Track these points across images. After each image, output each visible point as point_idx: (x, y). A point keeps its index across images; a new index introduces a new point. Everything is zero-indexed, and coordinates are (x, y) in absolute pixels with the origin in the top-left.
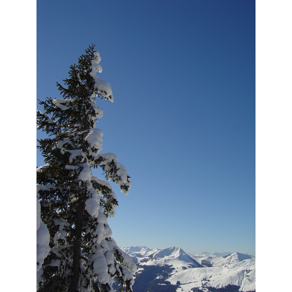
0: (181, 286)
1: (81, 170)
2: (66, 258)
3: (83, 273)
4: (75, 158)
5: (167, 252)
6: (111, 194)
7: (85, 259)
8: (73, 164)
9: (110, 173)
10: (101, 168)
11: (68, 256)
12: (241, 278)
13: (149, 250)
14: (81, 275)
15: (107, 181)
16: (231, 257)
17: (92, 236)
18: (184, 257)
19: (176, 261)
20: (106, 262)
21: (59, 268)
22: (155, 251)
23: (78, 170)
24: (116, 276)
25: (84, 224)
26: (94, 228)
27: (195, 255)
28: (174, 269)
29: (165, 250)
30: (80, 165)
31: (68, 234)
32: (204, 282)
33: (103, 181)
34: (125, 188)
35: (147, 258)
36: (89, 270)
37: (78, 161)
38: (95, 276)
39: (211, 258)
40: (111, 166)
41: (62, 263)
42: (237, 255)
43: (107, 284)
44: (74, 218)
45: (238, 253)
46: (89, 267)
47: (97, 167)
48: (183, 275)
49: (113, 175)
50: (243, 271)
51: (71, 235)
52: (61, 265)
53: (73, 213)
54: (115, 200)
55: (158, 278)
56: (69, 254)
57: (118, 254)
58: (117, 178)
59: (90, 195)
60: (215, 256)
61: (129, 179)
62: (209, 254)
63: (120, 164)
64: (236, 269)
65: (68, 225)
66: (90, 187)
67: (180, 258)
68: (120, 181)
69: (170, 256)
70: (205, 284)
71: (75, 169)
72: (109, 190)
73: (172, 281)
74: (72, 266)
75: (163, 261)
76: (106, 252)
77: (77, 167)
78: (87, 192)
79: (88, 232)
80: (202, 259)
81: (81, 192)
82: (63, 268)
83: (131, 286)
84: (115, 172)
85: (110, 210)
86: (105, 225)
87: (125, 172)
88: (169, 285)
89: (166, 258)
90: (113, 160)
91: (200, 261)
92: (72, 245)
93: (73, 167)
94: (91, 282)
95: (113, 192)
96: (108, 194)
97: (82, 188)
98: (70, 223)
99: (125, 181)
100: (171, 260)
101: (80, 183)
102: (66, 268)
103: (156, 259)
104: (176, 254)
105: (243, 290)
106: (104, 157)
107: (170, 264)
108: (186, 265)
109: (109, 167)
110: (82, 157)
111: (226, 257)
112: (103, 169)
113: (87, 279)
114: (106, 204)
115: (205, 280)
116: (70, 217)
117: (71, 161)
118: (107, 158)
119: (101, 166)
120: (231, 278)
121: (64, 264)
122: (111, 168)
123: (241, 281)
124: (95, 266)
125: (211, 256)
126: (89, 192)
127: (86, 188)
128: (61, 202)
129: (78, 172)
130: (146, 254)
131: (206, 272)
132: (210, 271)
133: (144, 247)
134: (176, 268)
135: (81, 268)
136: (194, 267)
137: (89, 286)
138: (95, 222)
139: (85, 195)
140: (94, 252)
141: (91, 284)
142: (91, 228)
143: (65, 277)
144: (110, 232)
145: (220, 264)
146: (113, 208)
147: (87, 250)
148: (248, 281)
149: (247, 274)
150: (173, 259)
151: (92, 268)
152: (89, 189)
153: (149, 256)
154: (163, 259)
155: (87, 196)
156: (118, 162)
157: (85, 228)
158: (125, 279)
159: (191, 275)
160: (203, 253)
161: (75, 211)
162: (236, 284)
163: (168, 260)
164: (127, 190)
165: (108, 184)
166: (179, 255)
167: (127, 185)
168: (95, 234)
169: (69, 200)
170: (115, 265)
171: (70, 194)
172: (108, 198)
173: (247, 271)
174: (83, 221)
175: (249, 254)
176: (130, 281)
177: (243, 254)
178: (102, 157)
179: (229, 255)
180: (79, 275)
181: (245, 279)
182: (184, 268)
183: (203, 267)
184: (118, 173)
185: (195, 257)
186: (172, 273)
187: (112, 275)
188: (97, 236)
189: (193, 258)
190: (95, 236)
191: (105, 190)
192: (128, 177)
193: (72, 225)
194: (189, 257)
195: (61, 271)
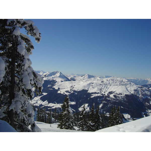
0: (60, 90)
1: (14, 29)
2: (8, 77)
3: (17, 84)
4: (10, 22)
5: (54, 73)
6: (30, 43)
7: (17, 77)
8: (9, 25)
9: (30, 31)
10: (25, 28)
11: (8, 76)
12: (89, 86)
13: (44, 72)
14: (16, 85)
15: (28, 36)
16: (85, 77)
17: (21, 65)
18: (62, 76)
19: (58, 78)
20: (29, 78)
21: (4, 82)
22: (47, 73)
23: (12, 29)
24: (34, 85)
25: (16, 59)
26: (22, 61)
27: (68, 75)
28: (57, 82)
29: (52, 72)
30: (14, 26)
31: (8, 64)
32: (71, 88)
33: (25, 36)
34: (38, 39)
35: (43, 76)
36: (20, 83)
37: (12, 24)
38: (23, 86)
39: (75, 77)
40: (30, 27)
41: (5, 79)
42: (88, 76)
43: (30, 89)
44: (10, 55)
45: (88, 75)
46: (19, 81)
47: (22, 28)
48: (61, 85)
49: (31, 32)
50: (90, 83)
51: (9, 65)
52: (5, 80)
53: (10, 53)
54: (32, 46)
55: (49, 86)
56: (9, 75)
57: (35, 74)
58: (34, 34)
59: (20, 43)
60: (77, 76)
61: (40, 35)
62: (74, 75)
63: (35, 26)
64: (87, 82)
65: (8, 59)
66: (20, 39)
67: (60, 77)
68: (35, 36)
69: (55, 75)
70: (72, 89)
71: (11, 29)
72: (29, 41)
73: (56, 87)
74: (11, 81)
75: (52, 78)
76: (29, 73)
77: (12, 28)
78: (18, 41)
79: (18, 63)
80: (71, 77)
81: (15, 42)
82: (6, 82)
83: (41, 90)
84: (33, 31)
85: (30, 51)
86: (28, 59)
87: (38, 31)
88: (54, 90)
89: (53, 76)
90: (31, 24)
91: (69, 78)
92: (10, 70)
93: (9, 28)
94: (21, 89)
95: (31, 42)
96: (28, 43)
97: (15, 39)
98: (8, 58)
99: (38, 36)
100: (55, 77)
101: (14, 37)
102: (8, 82)
103: (48, 77)
104: (58, 75)
105: (89, 92)
106: (26, 22)
107: (55, 79)
108: (63, 80)
109: (29, 28)
110: (15, 22)
111: (82, 76)
112: (26, 29)
113: (19, 87)
114: (27, 48)
115: (72, 87)
116: (8, 55)
117: (8, 24)
118: (28, 23)
119: (24, 27)
120: (84, 86)
121: (6, 80)
122: (30, 28)
123: (89, 88)
124: (23, 80)
125: (75, 76)
126: (19, 41)
127: (18, 39)
128: (3, 47)
129: (12, 30)
130: (43, 74)
131: (72, 84)
132: (74, 83)
133: (41, 71)
134: (58, 81)
135: (16, 82)
136: (66, 81)
137: (20, 90)
138: (23, 58)
139: (17, 43)
140: (22, 73)
141: (21, 90)
142: (21, 61)
143: (7, 87)
144: (31, 63)
145: (79, 80)
146: (31, 50)
147: (18, 72)
148: (92, 88)
149: (92, 85)
150: (56, 77)
151: (22, 82)
152: (19, 40)
153: (44, 76)
154: (52, 77)
155: (18, 43)
156: (34, 26)
157: (17, 61)
158: (38, 87)
159: (65, 84)
160: (71, 74)
161: (11, 52)
162: (86, 89)
163: (54, 77)
164: (39, 41)
165: (28, 37)
166: (59, 75)
167: (39, 38)
168: (23, 64)
169: (7, 46)
170: (34, 80)
171: (8, 43)
172: (28, 45)
173: (92, 83)
174: (15, 57)
175: (94, 75)
176: (41, 88)
177: (91, 75)
178: (25, 22)
179: (84, 76)
180: (15, 85)
181: (91, 87)
182: (62, 81)
183: (71, 81)
184: (34, 31)
185: (67, 76)
186: (56, 84)
187: (32, 85)
188: (24, 65)
189: (66, 77)
190: (23, 65)
191: (27, 40)
192: (40, 34)
193: (9, 59)
194: (64, 76)
195: (5, 84)
